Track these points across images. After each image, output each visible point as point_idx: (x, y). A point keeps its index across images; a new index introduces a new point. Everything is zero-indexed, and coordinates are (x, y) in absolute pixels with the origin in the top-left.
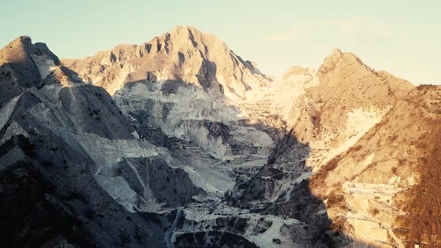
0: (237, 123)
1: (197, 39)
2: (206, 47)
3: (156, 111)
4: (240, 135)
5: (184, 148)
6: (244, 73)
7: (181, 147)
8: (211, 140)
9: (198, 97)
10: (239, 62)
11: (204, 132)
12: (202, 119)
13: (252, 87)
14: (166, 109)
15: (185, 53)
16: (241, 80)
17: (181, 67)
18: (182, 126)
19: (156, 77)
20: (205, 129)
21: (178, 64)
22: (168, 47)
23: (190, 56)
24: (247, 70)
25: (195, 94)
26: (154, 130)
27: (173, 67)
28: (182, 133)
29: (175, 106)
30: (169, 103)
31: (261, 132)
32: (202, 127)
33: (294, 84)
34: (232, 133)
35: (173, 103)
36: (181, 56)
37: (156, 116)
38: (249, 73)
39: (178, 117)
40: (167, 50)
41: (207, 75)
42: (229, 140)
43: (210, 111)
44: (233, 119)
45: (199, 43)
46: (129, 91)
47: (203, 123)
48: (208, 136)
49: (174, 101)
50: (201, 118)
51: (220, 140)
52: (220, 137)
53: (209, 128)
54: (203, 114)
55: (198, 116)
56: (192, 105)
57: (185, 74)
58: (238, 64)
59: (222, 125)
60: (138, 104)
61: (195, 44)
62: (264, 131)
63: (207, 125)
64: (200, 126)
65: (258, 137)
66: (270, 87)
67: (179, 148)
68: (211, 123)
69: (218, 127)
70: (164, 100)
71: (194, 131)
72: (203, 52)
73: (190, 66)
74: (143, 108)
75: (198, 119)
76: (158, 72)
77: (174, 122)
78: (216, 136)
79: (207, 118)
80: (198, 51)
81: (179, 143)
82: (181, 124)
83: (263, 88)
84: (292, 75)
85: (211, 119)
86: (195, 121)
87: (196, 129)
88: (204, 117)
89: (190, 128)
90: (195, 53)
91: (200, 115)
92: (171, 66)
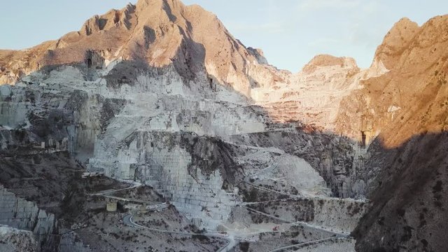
0: (247, 139)
1: (175, 12)
2: (188, 23)
3: (90, 115)
4: (258, 164)
5: (120, 207)
6: (248, 62)
7: (112, 208)
8: (195, 177)
9: (174, 93)
10: (239, 45)
11: (181, 158)
12: (177, 130)
13: (260, 83)
14: (109, 110)
15: (156, 28)
16: (244, 71)
17: (148, 48)
18: (133, 145)
19: (103, 60)
20: (183, 151)
21: (142, 42)
22: (131, 21)
23: (163, 34)
24: (252, 57)
25: (169, 88)
26: (47, 156)
27: (133, 47)
28: (133, 161)
29: (128, 107)
30: (116, 101)
31: (295, 158)
32: (177, 146)
33: (327, 78)
34: (240, 160)
35: (125, 100)
36: (149, 32)
37: (88, 123)
38: (255, 62)
39: (129, 127)
40: (129, 25)
41: (188, 62)
42: (238, 178)
43: (193, 114)
44: (238, 132)
45: (179, 17)
46: (45, 79)
47: (178, 139)
48: (189, 167)
49: (127, 98)
50: (175, 128)
51: (217, 179)
52: (217, 172)
53: (191, 149)
54: (179, 120)
55: (169, 125)
56: (161, 105)
57: (154, 57)
58: (237, 48)
59: (219, 143)
60: (55, 99)
61: (172, 18)
62: (300, 155)
63: (189, 143)
64: (173, 144)
65: (292, 168)
66: (288, 83)
67: (104, 210)
68: (196, 140)
69: (212, 147)
70: (108, 94)
71: (160, 155)
72: (184, 29)
73: (163, 48)
74: (60, 108)
75: (169, 130)
76: (107, 52)
77: (119, 136)
78: (208, 168)
79: (189, 129)
80: (175, 26)
81: (107, 193)
82: (132, 140)
83: (278, 84)
84: (318, 67)
85: (197, 131)
86: (163, 134)
87: (165, 152)
88: (182, 127)
89: (151, 149)
90: (171, 29)
91: (174, 122)
92: (131, 44)
